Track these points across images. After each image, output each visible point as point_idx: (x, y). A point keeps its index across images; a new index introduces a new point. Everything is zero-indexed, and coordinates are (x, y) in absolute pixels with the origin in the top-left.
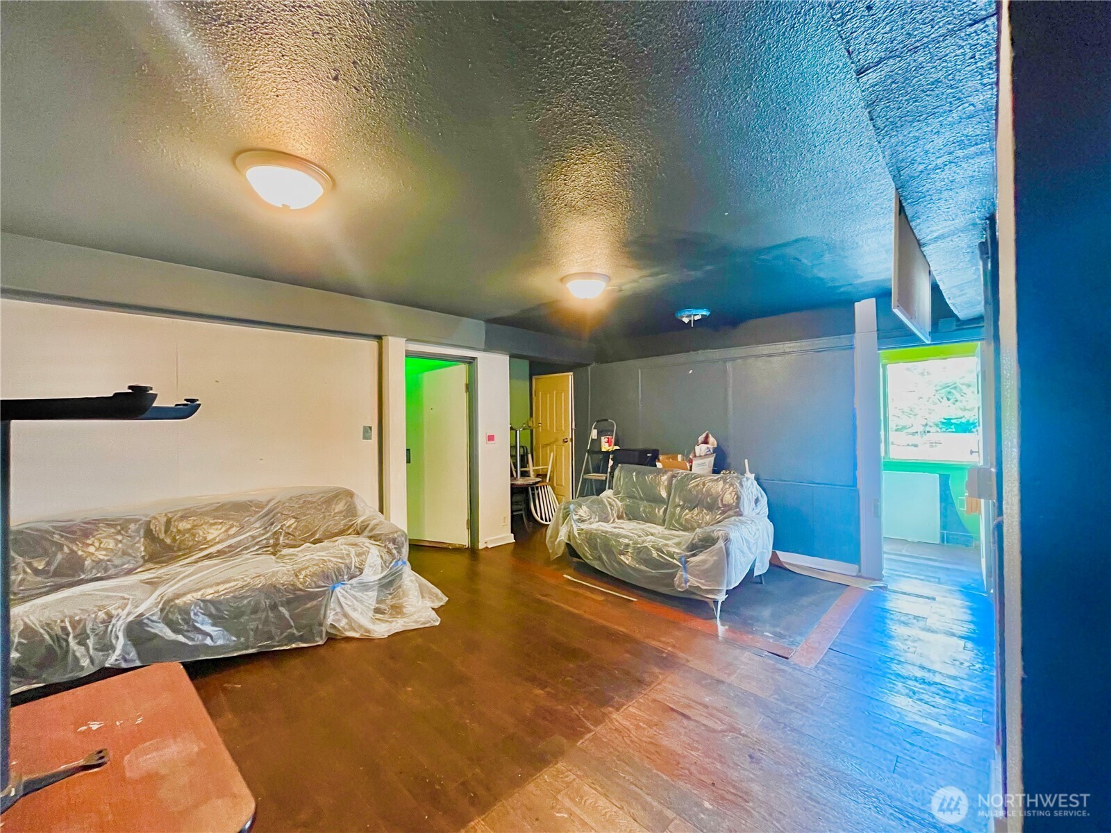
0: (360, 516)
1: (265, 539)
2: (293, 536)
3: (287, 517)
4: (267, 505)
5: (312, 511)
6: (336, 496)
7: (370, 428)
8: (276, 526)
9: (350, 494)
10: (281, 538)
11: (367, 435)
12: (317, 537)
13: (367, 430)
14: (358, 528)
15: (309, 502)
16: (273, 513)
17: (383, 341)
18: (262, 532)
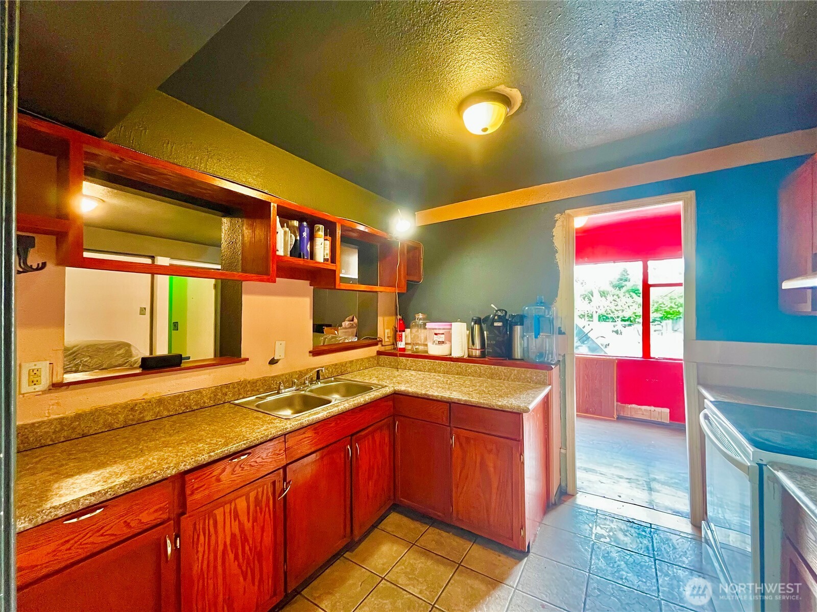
0: (134, 357)
1: (70, 367)
2: (88, 366)
3: (84, 356)
4: (72, 349)
5: (101, 354)
6: (118, 346)
7: (145, 309)
8: (77, 361)
9: (129, 345)
10: (80, 367)
11: (142, 312)
12: (104, 367)
13: (142, 311)
14: (132, 364)
15: (100, 349)
16: (75, 354)
17: (155, 259)
18: (68, 363)
